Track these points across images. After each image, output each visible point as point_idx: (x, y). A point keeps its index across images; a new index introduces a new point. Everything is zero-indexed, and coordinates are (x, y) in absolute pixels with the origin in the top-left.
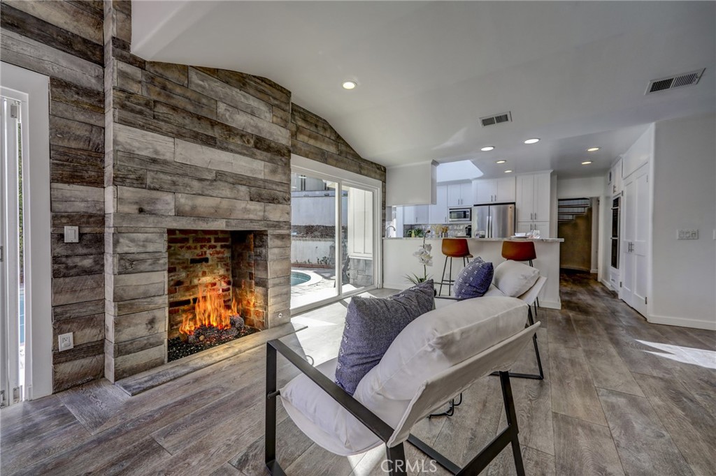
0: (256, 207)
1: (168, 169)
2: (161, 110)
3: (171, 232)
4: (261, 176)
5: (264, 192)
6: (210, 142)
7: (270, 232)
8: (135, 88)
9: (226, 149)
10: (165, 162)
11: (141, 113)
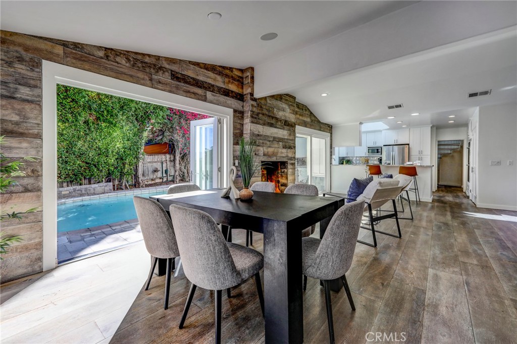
0: (284, 151)
1: (261, 138)
2: (260, 115)
3: (262, 162)
4: (286, 137)
5: (287, 144)
6: (271, 125)
7: (289, 162)
8: (255, 109)
9: (276, 127)
10: (261, 135)
11: (256, 118)
